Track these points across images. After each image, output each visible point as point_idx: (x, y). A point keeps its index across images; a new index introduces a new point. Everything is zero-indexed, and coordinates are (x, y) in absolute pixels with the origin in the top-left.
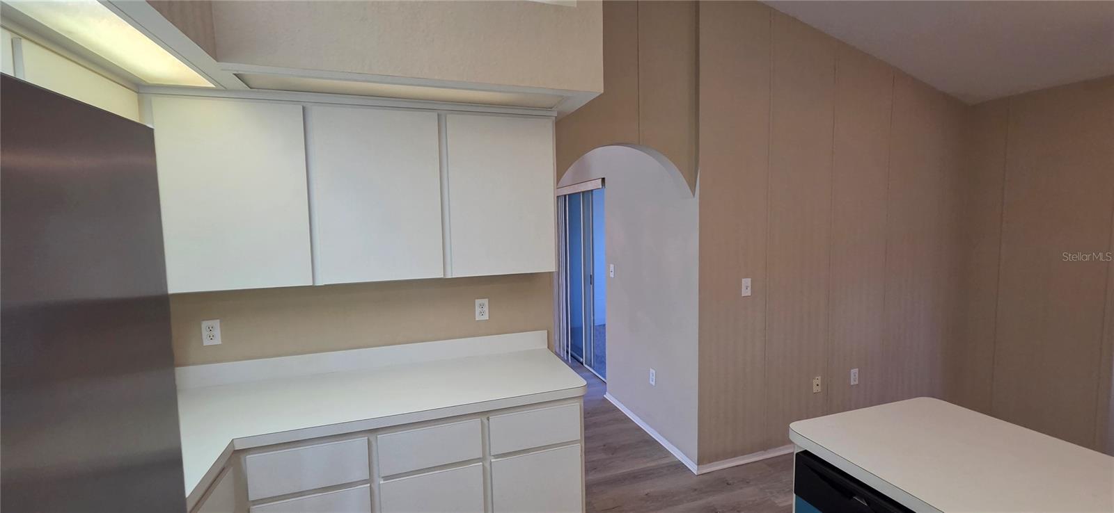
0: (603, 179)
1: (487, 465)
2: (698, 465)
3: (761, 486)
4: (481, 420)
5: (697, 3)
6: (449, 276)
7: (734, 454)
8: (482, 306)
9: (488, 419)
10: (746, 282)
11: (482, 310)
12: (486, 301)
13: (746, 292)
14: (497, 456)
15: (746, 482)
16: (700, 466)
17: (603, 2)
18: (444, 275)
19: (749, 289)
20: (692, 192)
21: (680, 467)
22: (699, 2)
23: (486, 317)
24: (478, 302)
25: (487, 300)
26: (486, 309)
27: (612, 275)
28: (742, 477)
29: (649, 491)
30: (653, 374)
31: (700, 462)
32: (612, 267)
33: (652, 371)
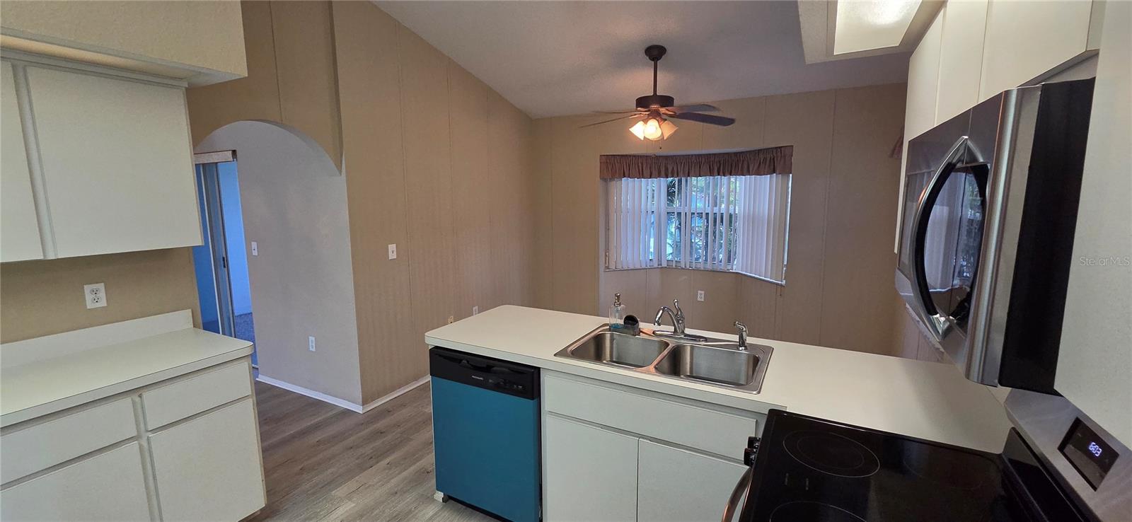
0: (234, 152)
1: (145, 444)
2: (363, 405)
3: (416, 405)
4: (132, 399)
5: (330, 4)
6: (51, 256)
7: (393, 389)
8: (95, 292)
9: (140, 396)
10: (392, 248)
11: (95, 296)
12: (101, 286)
13: (392, 255)
14: (153, 431)
15: (403, 405)
16: (365, 406)
17: (241, 2)
18: (44, 256)
19: (395, 253)
20: (338, 169)
21: (347, 413)
22: (331, 2)
23: (103, 303)
24: (87, 288)
25: (103, 284)
26: (102, 294)
27: (255, 253)
28: (400, 403)
29: (319, 438)
30: (312, 341)
31: (364, 403)
32: (254, 245)
33: (312, 339)
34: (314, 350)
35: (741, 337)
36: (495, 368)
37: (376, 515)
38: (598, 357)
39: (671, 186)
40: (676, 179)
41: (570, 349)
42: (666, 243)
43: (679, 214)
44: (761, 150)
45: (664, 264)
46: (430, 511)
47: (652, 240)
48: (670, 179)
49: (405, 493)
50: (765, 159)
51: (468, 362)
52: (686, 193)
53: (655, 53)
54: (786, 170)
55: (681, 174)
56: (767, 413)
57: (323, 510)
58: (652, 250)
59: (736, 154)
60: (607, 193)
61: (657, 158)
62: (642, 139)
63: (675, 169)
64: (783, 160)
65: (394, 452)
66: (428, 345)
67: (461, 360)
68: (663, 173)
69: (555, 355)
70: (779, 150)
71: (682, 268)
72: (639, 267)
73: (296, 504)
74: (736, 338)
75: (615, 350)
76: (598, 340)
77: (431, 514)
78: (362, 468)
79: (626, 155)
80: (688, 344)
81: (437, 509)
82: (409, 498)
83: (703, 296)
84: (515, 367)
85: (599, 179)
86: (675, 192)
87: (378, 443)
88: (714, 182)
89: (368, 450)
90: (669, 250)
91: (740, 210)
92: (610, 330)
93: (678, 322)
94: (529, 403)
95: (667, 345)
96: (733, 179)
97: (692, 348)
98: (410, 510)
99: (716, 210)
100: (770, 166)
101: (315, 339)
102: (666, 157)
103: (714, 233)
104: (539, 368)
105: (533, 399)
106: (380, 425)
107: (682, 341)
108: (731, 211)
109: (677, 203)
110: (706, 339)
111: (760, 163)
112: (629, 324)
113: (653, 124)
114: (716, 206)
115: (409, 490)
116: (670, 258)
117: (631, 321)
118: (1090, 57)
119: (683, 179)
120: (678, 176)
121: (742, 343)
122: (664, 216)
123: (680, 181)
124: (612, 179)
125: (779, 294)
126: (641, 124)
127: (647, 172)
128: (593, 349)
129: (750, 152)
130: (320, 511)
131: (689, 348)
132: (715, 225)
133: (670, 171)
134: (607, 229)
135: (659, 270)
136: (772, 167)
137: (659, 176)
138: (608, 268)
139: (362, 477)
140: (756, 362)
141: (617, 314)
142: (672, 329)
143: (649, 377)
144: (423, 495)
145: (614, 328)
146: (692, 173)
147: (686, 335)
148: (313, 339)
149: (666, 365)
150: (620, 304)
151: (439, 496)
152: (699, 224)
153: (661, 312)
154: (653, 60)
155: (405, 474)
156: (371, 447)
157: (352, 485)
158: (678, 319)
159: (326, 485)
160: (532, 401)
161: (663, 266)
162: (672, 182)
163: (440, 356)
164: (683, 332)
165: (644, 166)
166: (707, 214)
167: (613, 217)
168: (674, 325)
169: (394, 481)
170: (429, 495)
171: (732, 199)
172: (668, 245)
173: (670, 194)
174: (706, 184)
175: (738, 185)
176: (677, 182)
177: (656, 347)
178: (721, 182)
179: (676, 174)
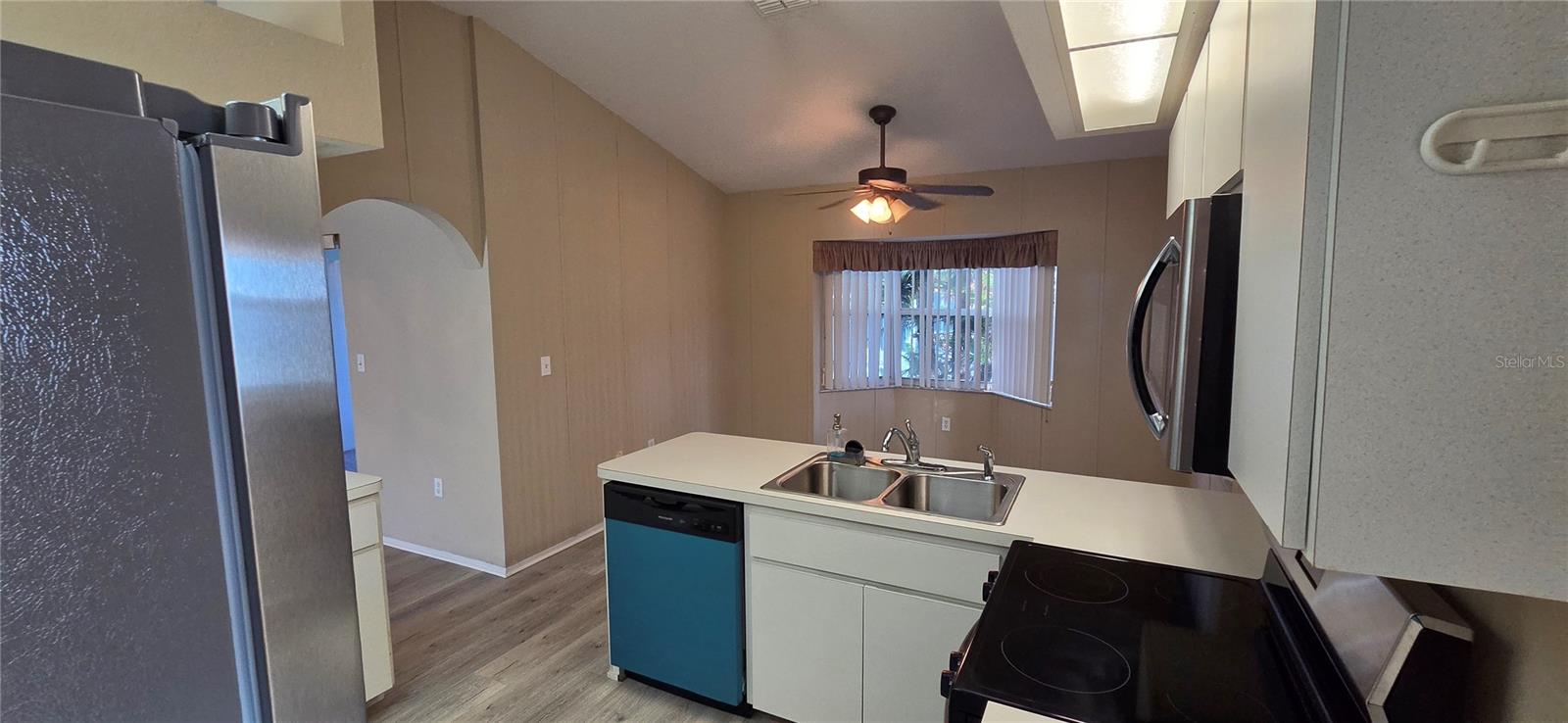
0: (336, 237)
2: (507, 567)
10: (545, 361)
13: (546, 370)
15: (560, 567)
16: (510, 568)
19: (549, 367)
20: (480, 261)
27: (361, 369)
28: (556, 564)
29: (451, 608)
30: (438, 484)
31: (509, 563)
32: (361, 358)
33: (438, 481)
34: (441, 495)
35: (987, 465)
36: (687, 505)
37: (534, 698)
38: (814, 488)
39: (905, 282)
40: (913, 272)
41: (780, 480)
42: (900, 356)
43: (917, 317)
44: (1019, 235)
45: (899, 383)
46: (604, 691)
47: (882, 353)
48: (905, 272)
49: (569, 671)
50: (1024, 247)
51: (653, 499)
52: (926, 290)
53: (882, 115)
54: (1050, 261)
55: (918, 264)
56: (1009, 546)
57: (465, 693)
58: (881, 366)
59: (988, 240)
60: (822, 291)
61: (887, 244)
62: (867, 222)
63: (911, 260)
64: (1045, 247)
65: (551, 623)
66: (601, 479)
67: (644, 497)
68: (895, 264)
69: (761, 488)
70: (1041, 236)
71: (921, 388)
72: (865, 387)
73: (428, 686)
74: (981, 467)
75: (834, 484)
76: (814, 472)
77: (605, 694)
78: (510, 643)
79: (847, 242)
80: (924, 474)
81: (611, 689)
82: (575, 677)
83: (949, 425)
84: (713, 503)
85: (812, 272)
86: (911, 289)
87: (530, 613)
88: (960, 277)
89: (517, 621)
90: (905, 365)
91: (994, 313)
92: (828, 459)
93: (911, 448)
94: (730, 547)
95: (899, 475)
96: (985, 271)
97: (928, 478)
98: (577, 691)
99: (964, 312)
100: (1029, 256)
101: (443, 481)
102: (899, 244)
103: (963, 341)
104: (742, 504)
105: (735, 542)
106: (531, 590)
107: (917, 471)
108: (984, 314)
109: (914, 304)
110: (946, 469)
111: (1018, 252)
112: (851, 451)
113: (881, 203)
114: (964, 307)
115: (572, 668)
116: (906, 376)
117: (854, 448)
118: (1237, 180)
119: (922, 272)
120: (914, 268)
121: (988, 471)
122: (897, 320)
123: (917, 275)
124: (830, 271)
125: (1044, 420)
126: (865, 203)
127: (874, 263)
128: (809, 480)
129: (1005, 237)
130: (462, 694)
131: (924, 480)
132: (963, 332)
133: (904, 262)
134: (823, 337)
135: (891, 391)
136: (1033, 258)
137: (891, 268)
138: (824, 388)
139: (512, 655)
140: (1004, 492)
141: (837, 440)
142: (905, 457)
143: (876, 510)
144: (592, 673)
145: (832, 457)
146: (932, 264)
147: (921, 464)
148: (440, 481)
149: (896, 498)
150: (840, 428)
151: (614, 672)
152: (943, 331)
153: (890, 434)
154: (880, 123)
155: (568, 649)
156: (521, 617)
157: (501, 662)
158: (910, 444)
159: (466, 663)
160: (733, 545)
161: (897, 385)
162: (907, 275)
163: (618, 492)
164: (917, 460)
165: (871, 256)
166: (953, 318)
167: (831, 322)
168: (907, 453)
169: (554, 658)
170: (601, 673)
171: (984, 297)
172: (903, 359)
173: (905, 292)
174: (950, 280)
175: (992, 279)
176: (913, 277)
177: (885, 479)
178: (970, 275)
179: (911, 266)
